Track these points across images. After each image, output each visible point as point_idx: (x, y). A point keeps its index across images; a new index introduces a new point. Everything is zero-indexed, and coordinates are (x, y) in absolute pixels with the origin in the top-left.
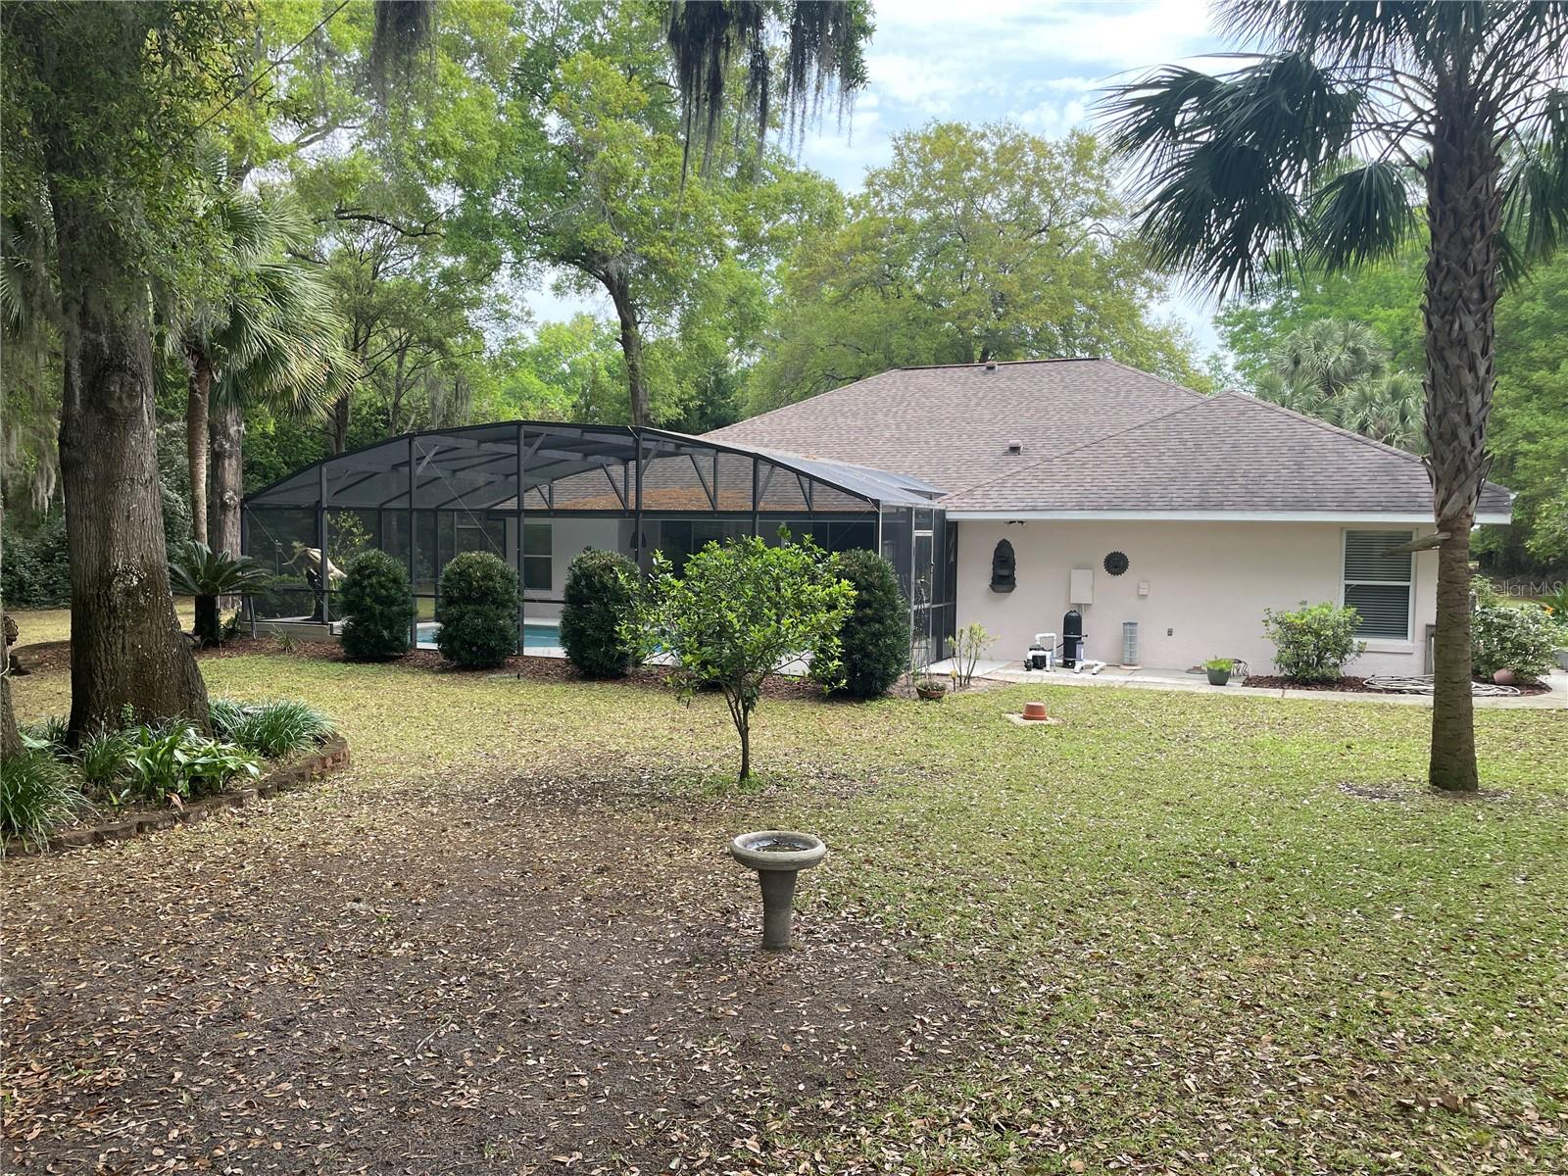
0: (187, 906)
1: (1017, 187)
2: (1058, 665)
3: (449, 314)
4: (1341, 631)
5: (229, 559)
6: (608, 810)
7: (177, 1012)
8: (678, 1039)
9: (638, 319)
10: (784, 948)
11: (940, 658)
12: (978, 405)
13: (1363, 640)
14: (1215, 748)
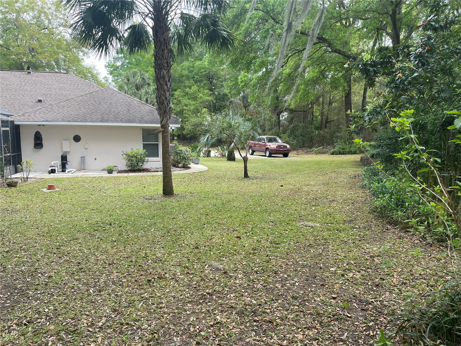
1: (36, 13)
2: (60, 171)
4: (142, 156)
11: (16, 172)
12: (25, 85)
13: (148, 158)
14: (108, 192)
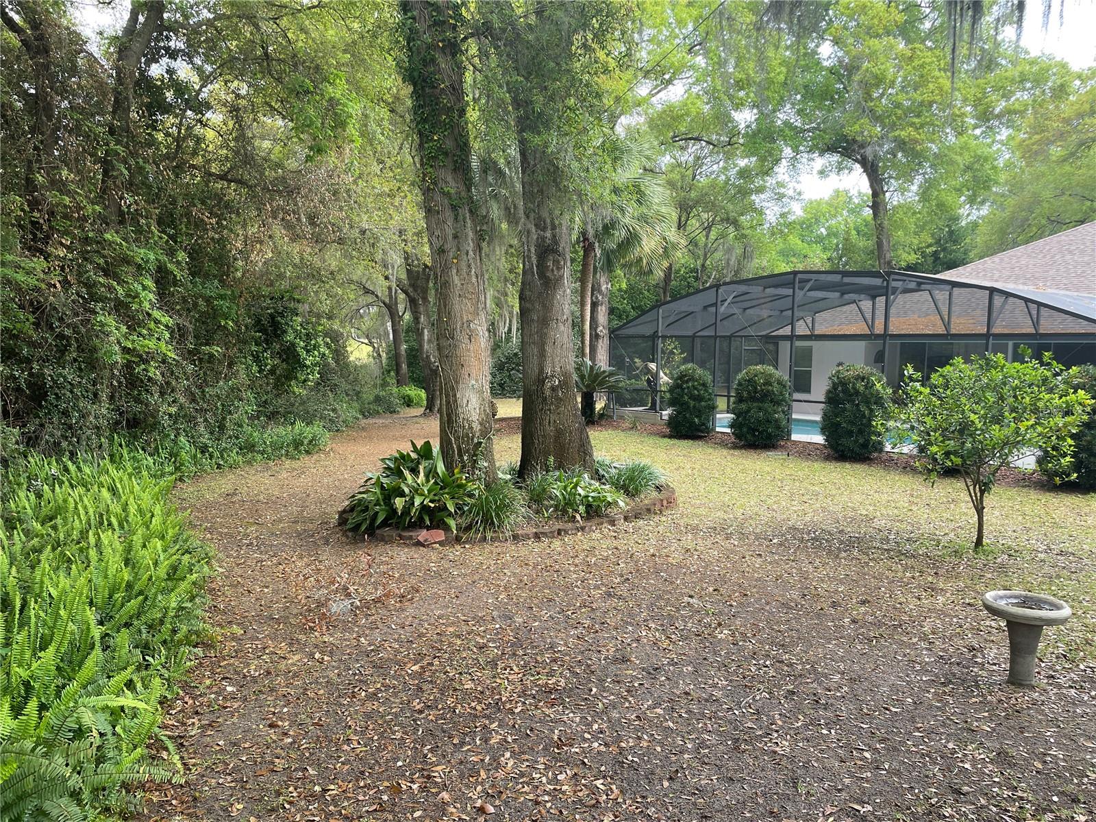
0: (589, 584)
3: (742, 200)
5: (602, 369)
6: (865, 559)
7: (590, 650)
8: (941, 739)
9: (885, 189)
10: (1027, 685)
